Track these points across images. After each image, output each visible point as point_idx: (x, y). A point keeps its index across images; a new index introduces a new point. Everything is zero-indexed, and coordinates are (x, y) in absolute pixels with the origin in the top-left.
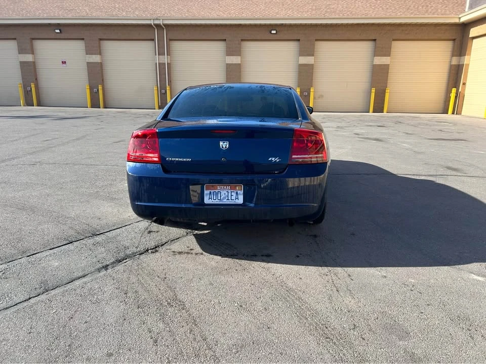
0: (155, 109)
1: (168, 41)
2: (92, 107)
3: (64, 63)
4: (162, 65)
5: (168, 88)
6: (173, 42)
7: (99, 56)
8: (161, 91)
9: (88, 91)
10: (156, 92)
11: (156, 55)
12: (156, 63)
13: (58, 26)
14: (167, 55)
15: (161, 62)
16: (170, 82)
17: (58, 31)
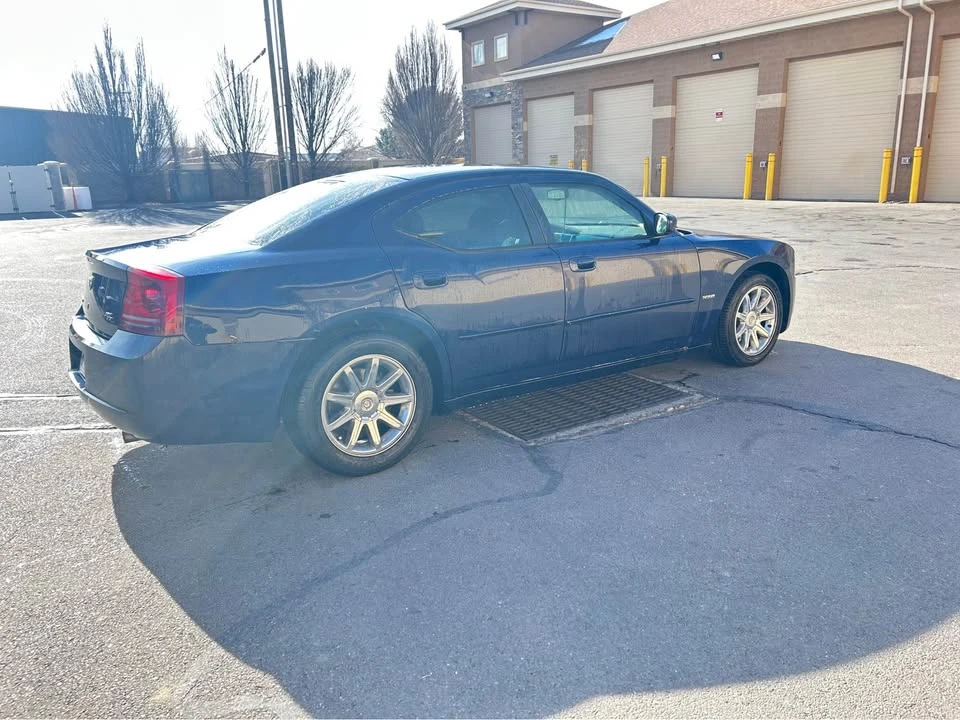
0: (877, 202)
1: (937, 41)
2: (752, 197)
3: (719, 115)
4: (911, 101)
5: (917, 153)
6: (951, 41)
7: (781, 94)
8: (899, 160)
9: (748, 167)
10: (885, 163)
11: (902, 77)
12: (900, 97)
13: (718, 47)
14: (929, 75)
15: (909, 93)
16: (928, 136)
17: (716, 57)
